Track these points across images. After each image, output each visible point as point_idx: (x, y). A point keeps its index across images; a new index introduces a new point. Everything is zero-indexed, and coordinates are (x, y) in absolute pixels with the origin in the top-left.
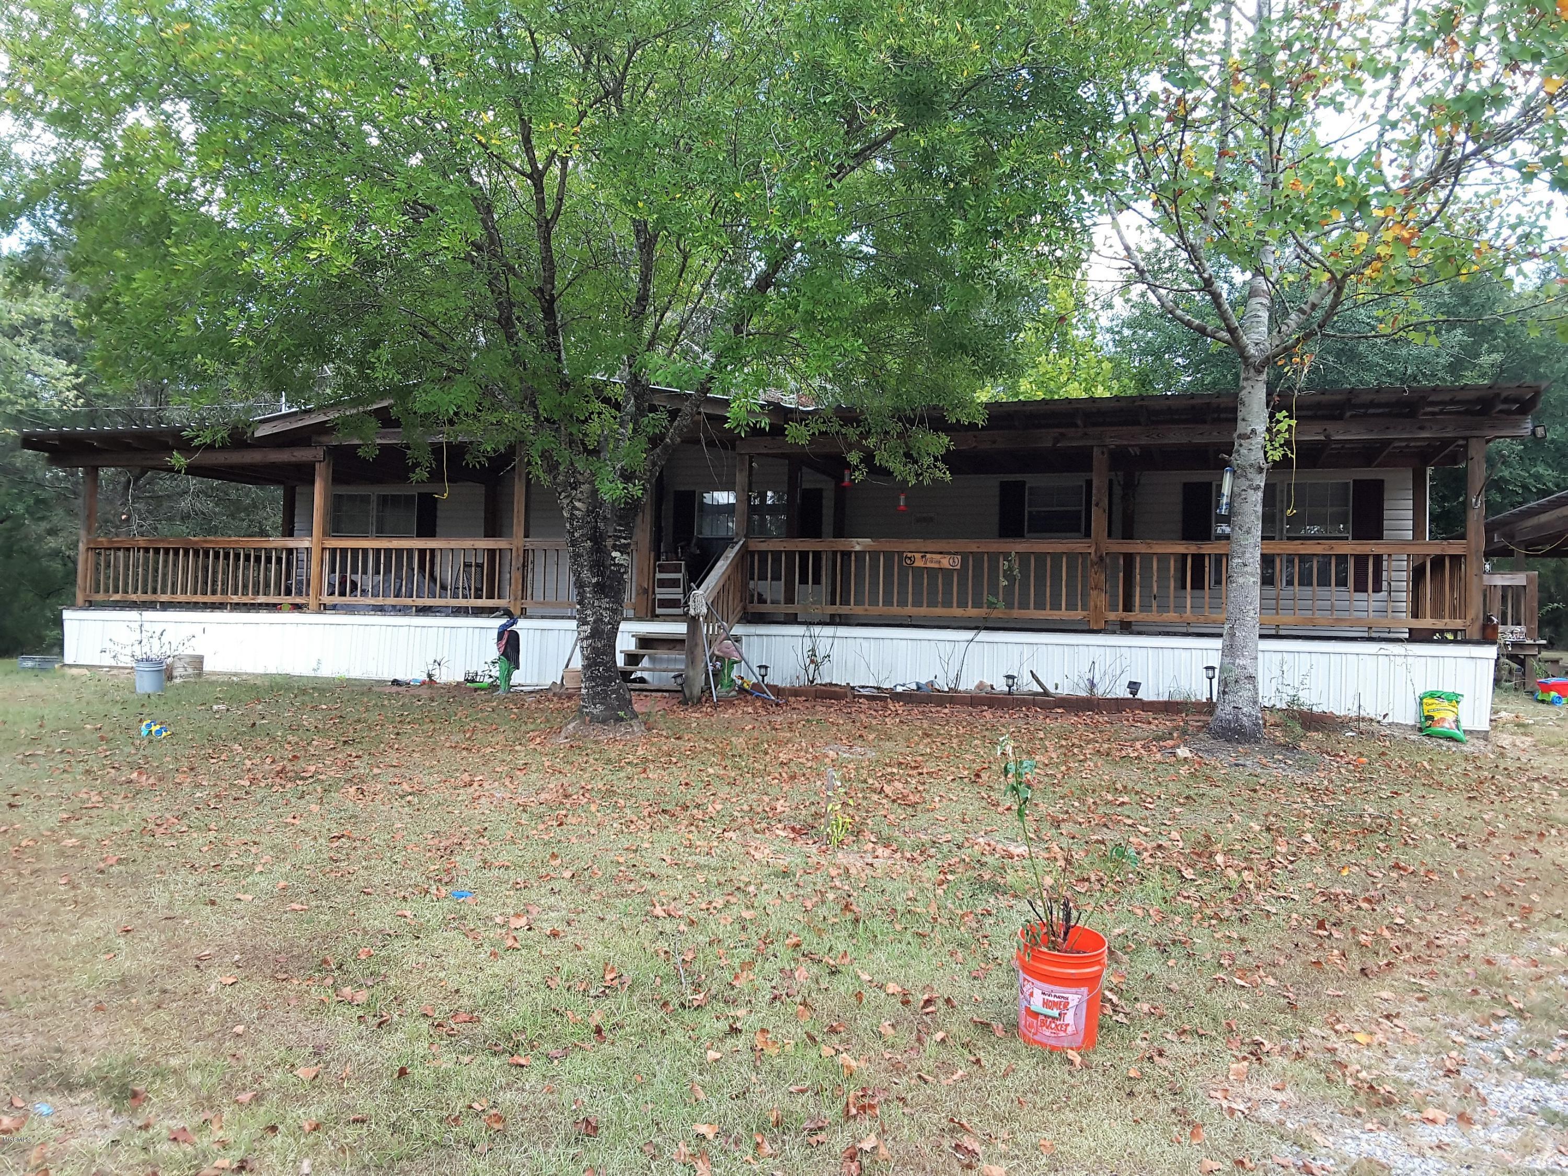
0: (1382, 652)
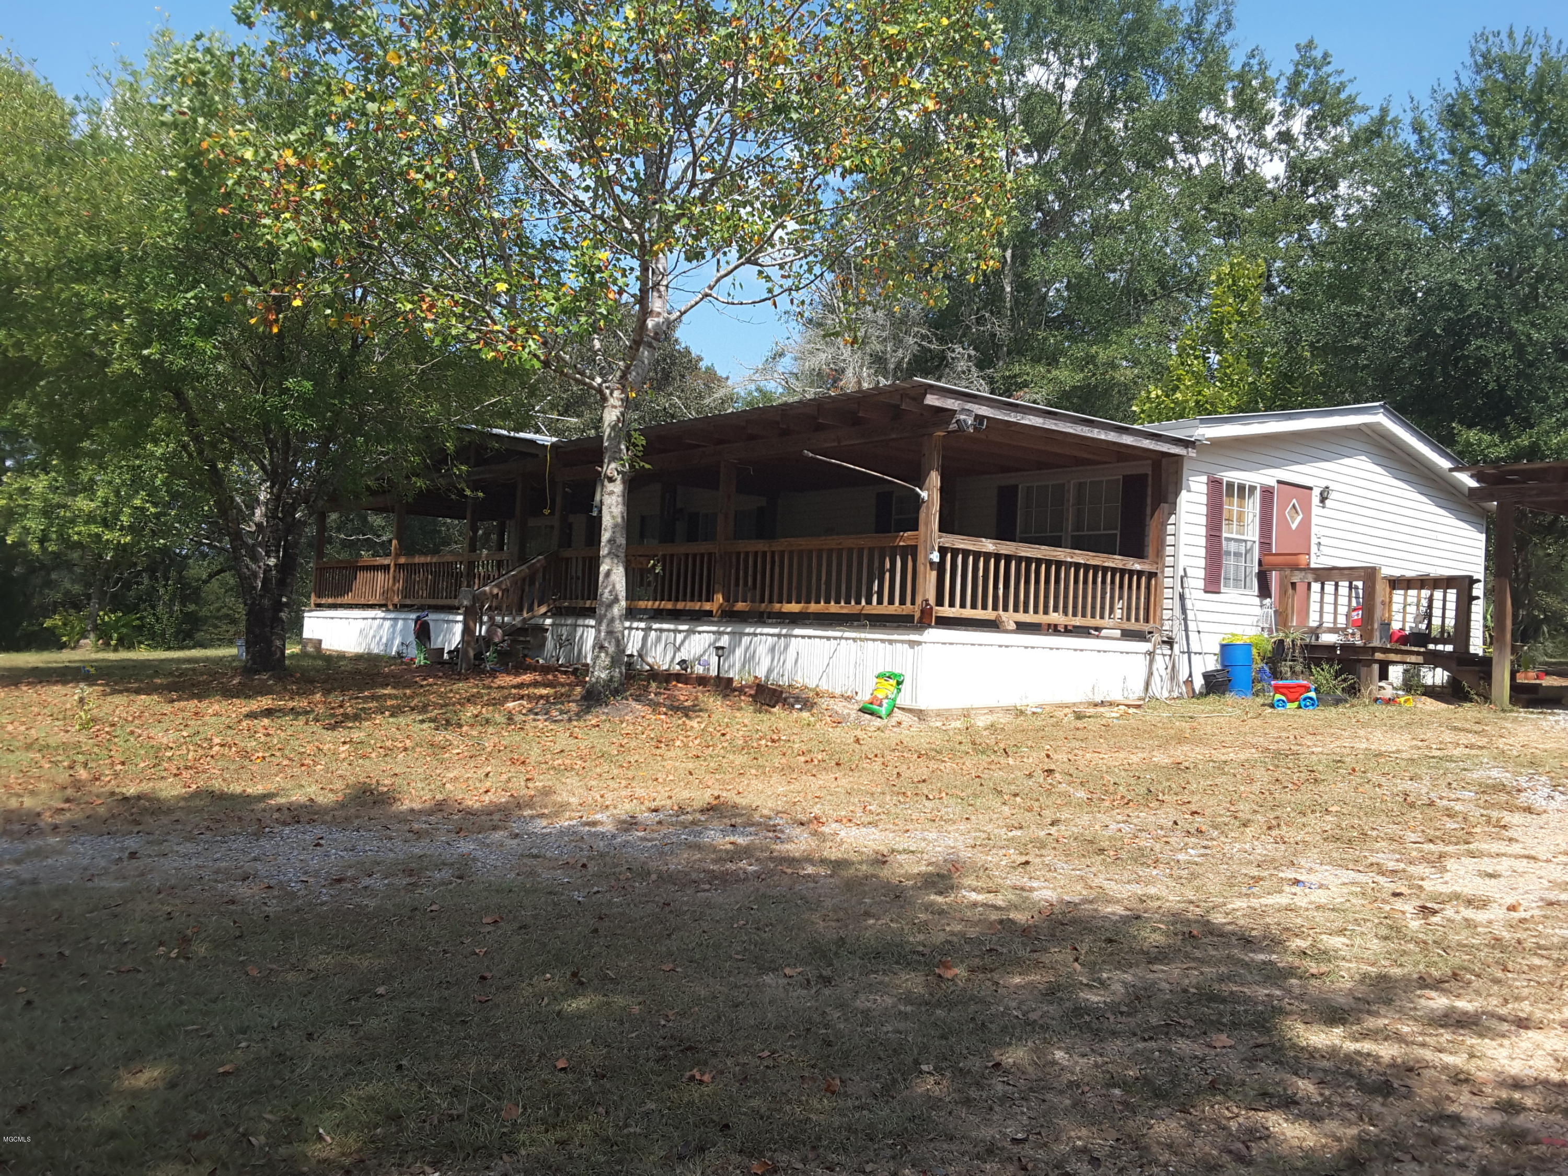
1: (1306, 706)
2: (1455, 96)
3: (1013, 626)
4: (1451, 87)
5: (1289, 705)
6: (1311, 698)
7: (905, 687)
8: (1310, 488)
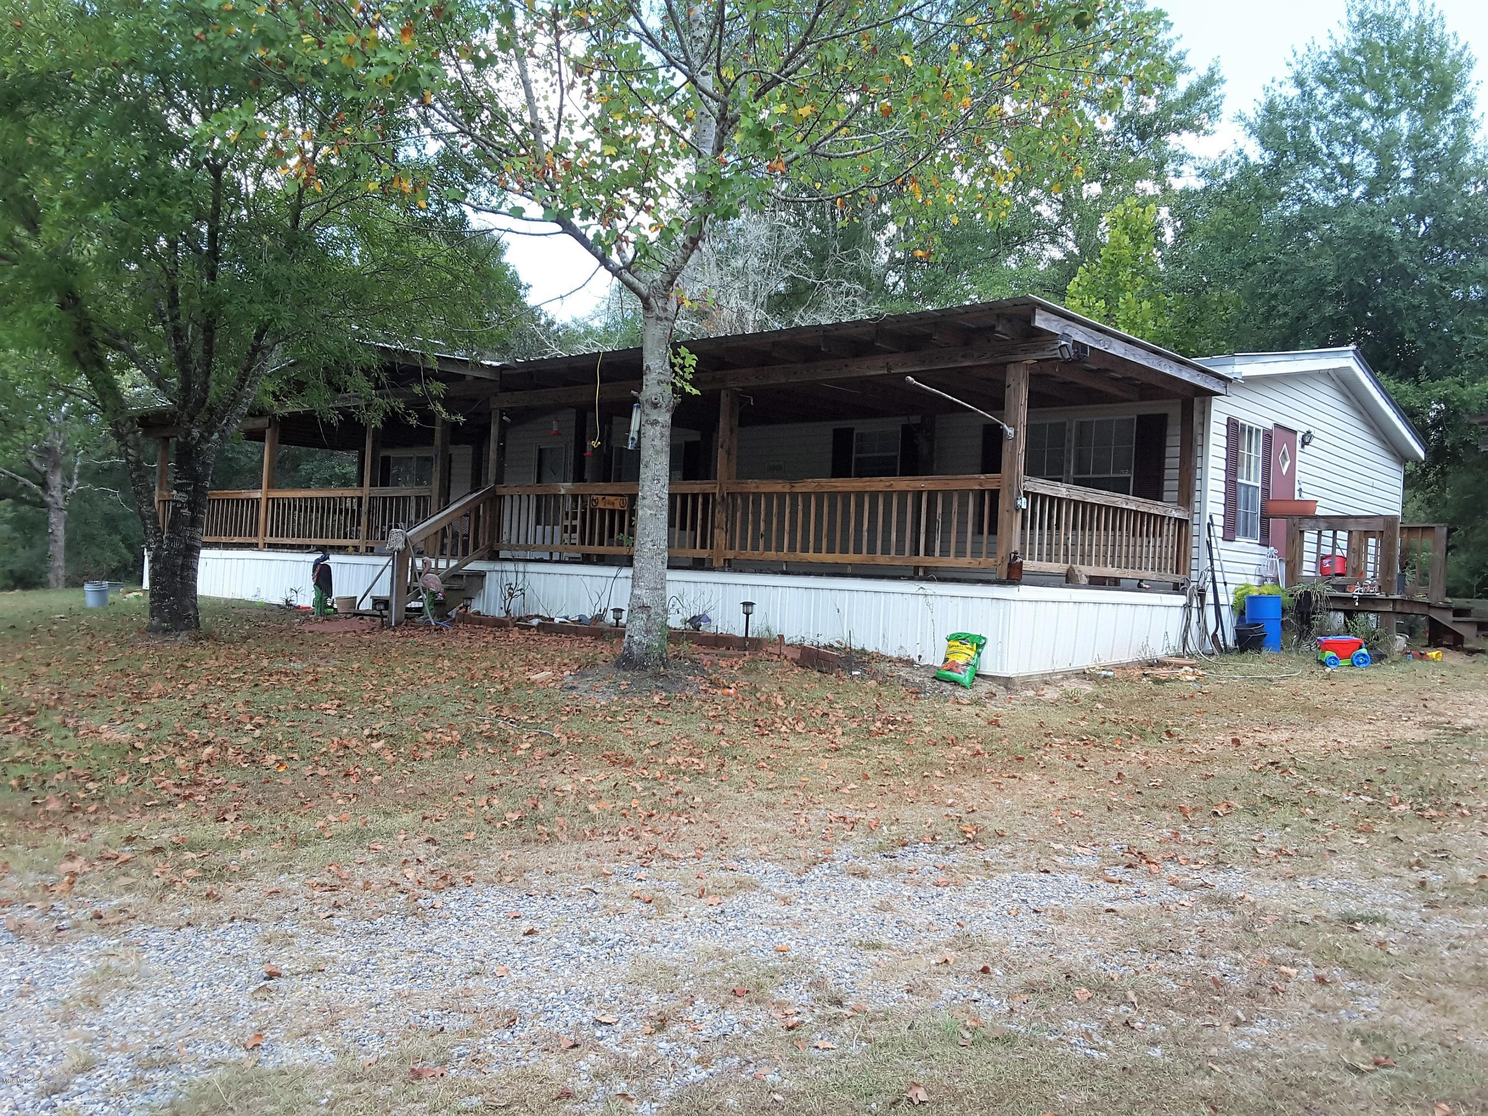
0: (921, 591)
1: (1359, 663)
2: (1330, 55)
3: (1084, 581)
4: (1326, 46)
5: (1343, 663)
6: (1364, 655)
7: (986, 651)
8: (1295, 432)
